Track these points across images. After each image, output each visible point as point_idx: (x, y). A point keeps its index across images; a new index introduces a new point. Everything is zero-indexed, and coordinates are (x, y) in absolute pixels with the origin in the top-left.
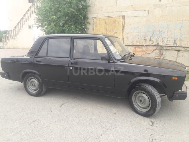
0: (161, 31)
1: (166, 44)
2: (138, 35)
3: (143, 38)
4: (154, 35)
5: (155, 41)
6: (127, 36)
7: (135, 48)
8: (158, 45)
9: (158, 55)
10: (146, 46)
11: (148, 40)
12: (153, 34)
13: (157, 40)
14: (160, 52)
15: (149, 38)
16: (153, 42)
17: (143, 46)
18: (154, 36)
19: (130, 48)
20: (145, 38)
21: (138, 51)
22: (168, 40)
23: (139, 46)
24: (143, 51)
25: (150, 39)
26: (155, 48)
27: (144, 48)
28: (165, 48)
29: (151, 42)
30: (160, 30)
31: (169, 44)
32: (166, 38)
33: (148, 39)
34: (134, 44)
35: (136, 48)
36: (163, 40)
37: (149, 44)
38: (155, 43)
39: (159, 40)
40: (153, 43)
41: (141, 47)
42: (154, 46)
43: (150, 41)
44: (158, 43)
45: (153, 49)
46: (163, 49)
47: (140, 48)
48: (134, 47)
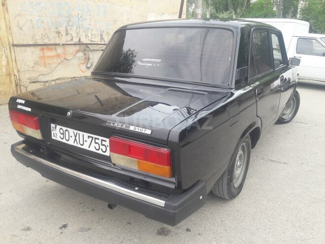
0: (81, 17)
1: (92, 41)
2: (43, 22)
3: (53, 30)
4: (70, 23)
5: (74, 35)
6: (18, 23)
7: (43, 49)
8: (80, 43)
9: (83, 62)
10: (63, 45)
11: (63, 33)
12: (69, 20)
13: (77, 34)
14: (85, 54)
15: (64, 29)
16: (72, 37)
17: (59, 44)
18: (72, 25)
19: (32, 52)
20: (56, 28)
21: (49, 57)
22: (93, 33)
23: (50, 46)
24: (58, 56)
25: (67, 30)
26: (77, 47)
27: (60, 50)
28: (91, 47)
29: (69, 38)
30: (78, 15)
31: (95, 40)
32: (90, 30)
33: (62, 30)
34: (39, 42)
35: (45, 51)
36: (86, 32)
37: (67, 41)
38: (76, 40)
39: (81, 32)
40: (72, 40)
41: (53, 47)
42: (75, 44)
43: (67, 34)
44: (80, 39)
45: (75, 50)
46: (88, 49)
47: (51, 50)
48: (39, 48)
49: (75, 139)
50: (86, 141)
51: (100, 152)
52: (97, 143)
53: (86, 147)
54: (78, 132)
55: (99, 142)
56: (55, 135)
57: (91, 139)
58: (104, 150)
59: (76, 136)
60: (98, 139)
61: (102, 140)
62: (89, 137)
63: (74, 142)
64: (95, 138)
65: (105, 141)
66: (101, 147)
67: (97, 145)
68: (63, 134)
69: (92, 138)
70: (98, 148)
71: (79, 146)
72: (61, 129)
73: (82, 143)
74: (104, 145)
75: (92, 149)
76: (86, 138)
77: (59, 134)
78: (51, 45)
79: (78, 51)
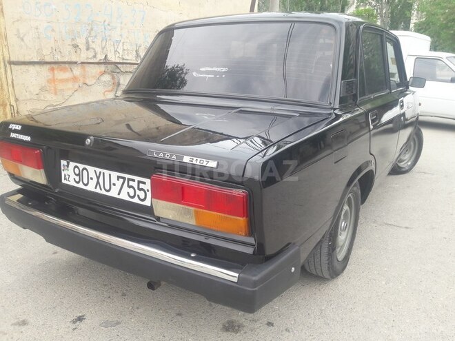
0: (109, 25)
1: (123, 59)
2: (53, 30)
3: (69, 42)
4: (93, 33)
5: (98, 50)
6: (18, 31)
7: (53, 69)
8: (106, 62)
9: (110, 88)
10: (82, 63)
11: (83, 47)
12: (92, 29)
13: (103, 49)
14: (113, 78)
15: (84, 41)
16: (96, 53)
17: (76, 63)
18: (96, 36)
19: (37, 72)
20: (73, 40)
21: (62, 81)
22: (125, 48)
23: (63, 65)
24: (75, 79)
25: (87, 43)
26: (103, 68)
27: (77, 71)
28: (122, 68)
29: (91, 54)
30: (105, 21)
31: (127, 58)
32: (121, 44)
33: (81, 42)
34: (48, 59)
35: (56, 72)
36: (116, 47)
37: (88, 58)
38: (100, 57)
39: (107, 46)
40: (95, 57)
41: (67, 66)
42: (98, 63)
43: (88, 49)
44: (106, 56)
45: (99, 71)
46: (118, 71)
47: (64, 70)
48: (48, 66)
49: (98, 183)
50: (114, 185)
51: (136, 200)
52: (132, 187)
53: (113, 193)
54: (102, 171)
55: (135, 184)
56: (67, 177)
57: (121, 180)
58: (142, 197)
59: (98, 178)
60: (134, 180)
61: (139, 182)
62: (119, 178)
63: (96, 188)
64: (129, 180)
65: (144, 183)
66: (138, 192)
67: (132, 189)
68: (78, 175)
69: (124, 178)
70: (132, 194)
71: (104, 192)
72: (76, 167)
73: (107, 188)
74: (142, 189)
75: (124, 196)
76: (114, 180)
77: (73, 176)
78: (64, 63)
79: (104, 73)
